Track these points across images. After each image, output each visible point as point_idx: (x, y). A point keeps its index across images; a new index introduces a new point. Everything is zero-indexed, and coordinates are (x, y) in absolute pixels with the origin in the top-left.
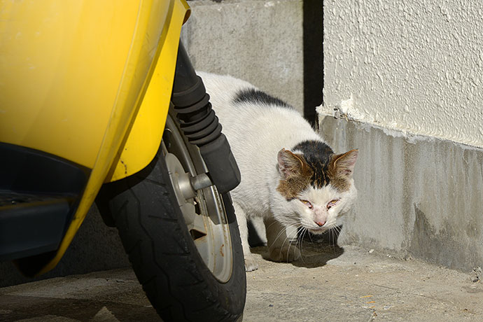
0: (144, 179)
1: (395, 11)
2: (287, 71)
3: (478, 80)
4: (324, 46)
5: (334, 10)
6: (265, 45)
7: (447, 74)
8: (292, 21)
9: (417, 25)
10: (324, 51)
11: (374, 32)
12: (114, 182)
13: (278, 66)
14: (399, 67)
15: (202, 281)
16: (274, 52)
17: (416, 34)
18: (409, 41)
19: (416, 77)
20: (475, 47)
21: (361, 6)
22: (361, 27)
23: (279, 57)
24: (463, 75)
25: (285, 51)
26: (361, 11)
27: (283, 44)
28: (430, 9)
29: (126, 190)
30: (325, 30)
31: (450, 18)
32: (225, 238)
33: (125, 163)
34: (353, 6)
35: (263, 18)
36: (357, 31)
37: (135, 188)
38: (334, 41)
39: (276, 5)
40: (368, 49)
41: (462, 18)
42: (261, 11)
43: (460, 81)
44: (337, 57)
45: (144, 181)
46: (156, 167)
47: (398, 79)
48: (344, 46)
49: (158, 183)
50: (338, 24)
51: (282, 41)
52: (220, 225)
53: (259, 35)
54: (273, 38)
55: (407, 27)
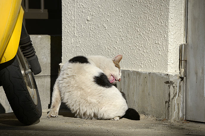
0: (11, 64)
1: (87, 28)
2: (45, 59)
3: (117, 48)
4: (62, 43)
5: (66, 30)
6: (38, 50)
7: (106, 47)
8: (47, 43)
9: (95, 32)
10: (62, 44)
11: (80, 36)
12: (1, 64)
13: (43, 57)
14: (89, 47)
15: (30, 101)
16: (41, 53)
17: (95, 35)
18: (92, 37)
19: (95, 49)
20: (116, 37)
21: (75, 28)
22: (75, 35)
23: (43, 54)
24: (111, 47)
25: (45, 53)
26: (75, 29)
27: (44, 50)
28: (100, 26)
29: (5, 68)
30: (63, 37)
31: (107, 28)
32: (35, 93)
33: (5, 57)
34: (73, 28)
35: (38, 41)
36: (74, 36)
37: (8, 67)
38: (66, 40)
39: (42, 37)
40: (78, 42)
41: (111, 28)
42: (37, 39)
43: (110, 49)
44: (67, 46)
45: (11, 65)
46: (15, 61)
47: (88, 51)
48: (69, 42)
49: (16, 66)
50: (67, 35)
51: (44, 49)
52: (33, 89)
53: (36, 46)
54: (41, 48)
55: (92, 33)
